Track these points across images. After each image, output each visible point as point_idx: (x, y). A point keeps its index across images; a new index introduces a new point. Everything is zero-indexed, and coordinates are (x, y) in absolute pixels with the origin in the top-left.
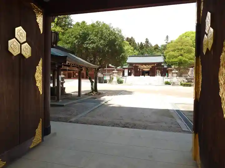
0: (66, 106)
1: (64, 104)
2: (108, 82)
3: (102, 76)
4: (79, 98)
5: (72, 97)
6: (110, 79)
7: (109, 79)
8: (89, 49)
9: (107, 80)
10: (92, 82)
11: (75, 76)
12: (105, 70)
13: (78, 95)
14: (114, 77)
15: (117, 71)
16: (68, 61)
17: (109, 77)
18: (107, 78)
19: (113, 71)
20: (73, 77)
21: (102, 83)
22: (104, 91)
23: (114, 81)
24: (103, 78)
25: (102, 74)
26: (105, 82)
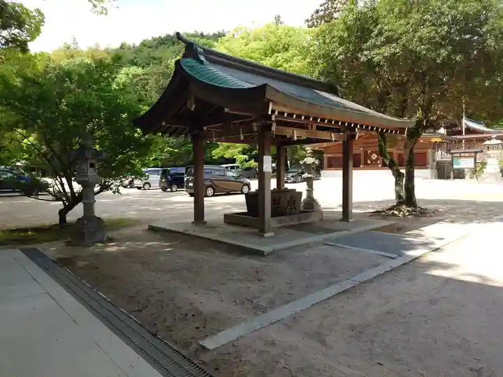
0: (270, 254)
1: (266, 249)
2: (467, 177)
3: (447, 158)
4: (344, 224)
5: (321, 220)
6: (476, 167)
7: (473, 166)
8: (378, 65)
9: (466, 170)
10: (398, 176)
11: (369, 162)
12: (460, 141)
13: (341, 217)
14: (489, 161)
15: (499, 142)
16: (275, 103)
17: (473, 160)
18: (466, 163)
19: (487, 142)
20: (366, 164)
21: (448, 178)
22: (445, 202)
23: (492, 174)
24: (451, 163)
25: (448, 151)
26: (460, 175)
